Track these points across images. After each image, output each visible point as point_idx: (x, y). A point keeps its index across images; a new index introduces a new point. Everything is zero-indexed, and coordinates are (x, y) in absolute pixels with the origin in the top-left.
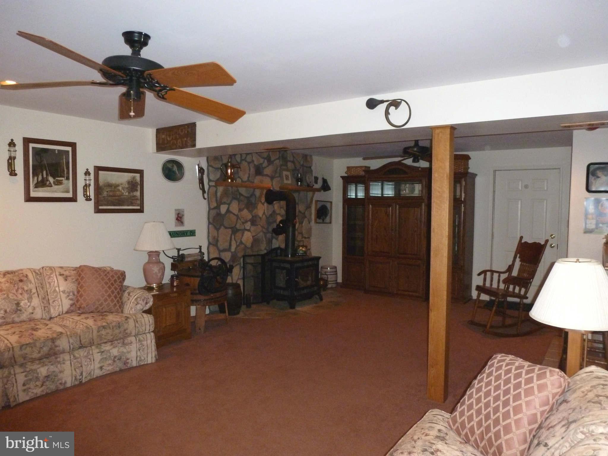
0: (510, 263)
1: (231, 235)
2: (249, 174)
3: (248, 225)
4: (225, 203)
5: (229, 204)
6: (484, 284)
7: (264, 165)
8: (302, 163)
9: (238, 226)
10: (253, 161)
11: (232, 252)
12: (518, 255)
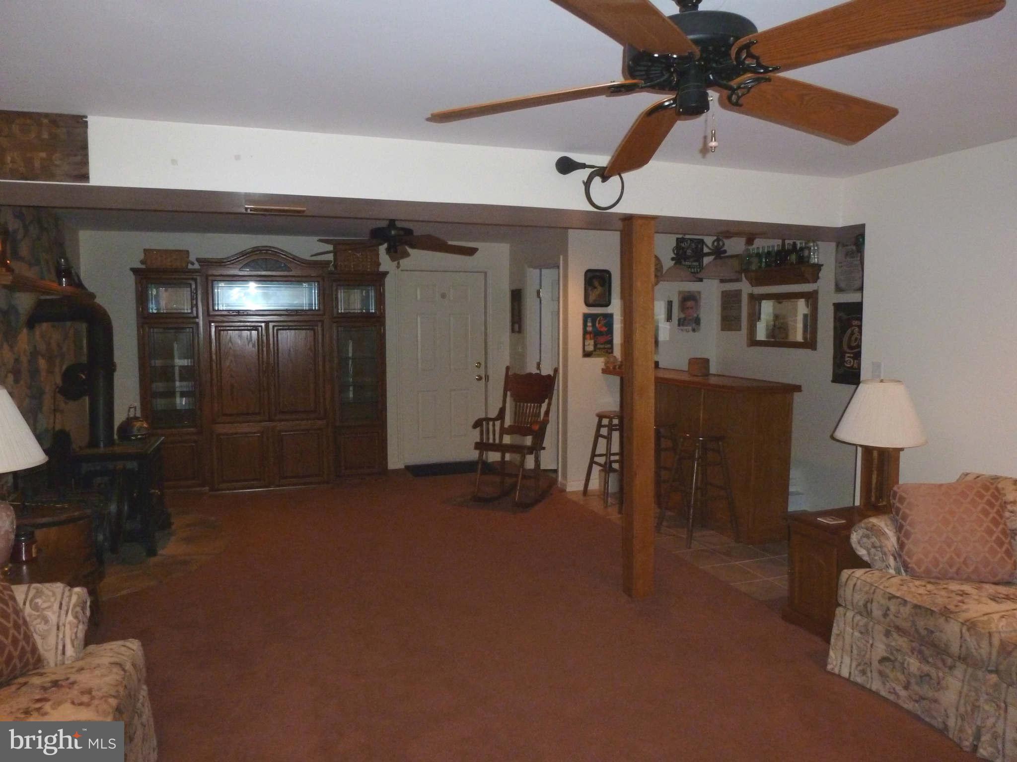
0: (500, 405)
6: (482, 439)
12: (509, 393)
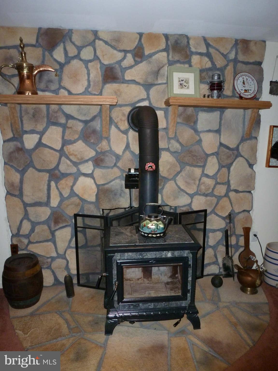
1: (49, 181)
2: (89, 81)
3: (88, 168)
4: (33, 132)
5: (42, 134)
7: (125, 64)
8: (232, 56)
9: (63, 168)
10: (96, 58)
11: (51, 208)
